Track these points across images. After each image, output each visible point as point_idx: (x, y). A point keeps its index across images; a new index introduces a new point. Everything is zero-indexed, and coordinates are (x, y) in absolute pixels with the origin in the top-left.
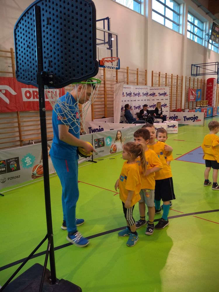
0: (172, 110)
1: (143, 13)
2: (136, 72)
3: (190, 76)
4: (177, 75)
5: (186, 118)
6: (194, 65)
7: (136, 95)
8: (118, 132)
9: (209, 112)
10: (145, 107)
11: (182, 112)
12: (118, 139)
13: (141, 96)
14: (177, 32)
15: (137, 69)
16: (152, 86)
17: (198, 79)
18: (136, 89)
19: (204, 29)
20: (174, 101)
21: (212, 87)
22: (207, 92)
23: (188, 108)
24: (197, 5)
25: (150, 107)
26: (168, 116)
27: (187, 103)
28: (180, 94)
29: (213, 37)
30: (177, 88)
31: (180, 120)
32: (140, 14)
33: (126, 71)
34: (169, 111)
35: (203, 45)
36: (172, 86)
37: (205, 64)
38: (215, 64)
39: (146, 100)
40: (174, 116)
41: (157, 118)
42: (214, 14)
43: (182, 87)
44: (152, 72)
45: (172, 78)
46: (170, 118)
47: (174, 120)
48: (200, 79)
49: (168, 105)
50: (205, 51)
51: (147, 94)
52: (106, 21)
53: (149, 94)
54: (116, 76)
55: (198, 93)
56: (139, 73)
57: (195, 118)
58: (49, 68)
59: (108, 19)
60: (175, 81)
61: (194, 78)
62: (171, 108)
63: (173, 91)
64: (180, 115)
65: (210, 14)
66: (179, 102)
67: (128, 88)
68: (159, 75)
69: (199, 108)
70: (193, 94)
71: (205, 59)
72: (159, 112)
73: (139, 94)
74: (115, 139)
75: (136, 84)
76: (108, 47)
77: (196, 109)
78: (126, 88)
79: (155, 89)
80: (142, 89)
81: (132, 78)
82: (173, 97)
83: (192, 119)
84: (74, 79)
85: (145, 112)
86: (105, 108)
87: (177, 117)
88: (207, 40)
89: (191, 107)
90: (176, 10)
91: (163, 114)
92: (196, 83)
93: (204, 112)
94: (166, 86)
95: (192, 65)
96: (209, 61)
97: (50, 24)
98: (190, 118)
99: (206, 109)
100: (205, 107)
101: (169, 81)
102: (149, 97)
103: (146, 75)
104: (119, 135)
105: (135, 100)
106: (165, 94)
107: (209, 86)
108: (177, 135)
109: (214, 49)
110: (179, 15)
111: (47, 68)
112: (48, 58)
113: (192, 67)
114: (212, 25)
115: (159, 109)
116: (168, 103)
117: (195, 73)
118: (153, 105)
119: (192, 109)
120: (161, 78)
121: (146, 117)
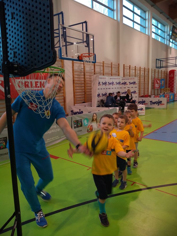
0: (141, 96)
1: (115, 18)
2: (110, 66)
3: (155, 68)
4: (145, 68)
5: (152, 102)
6: (158, 59)
7: (110, 84)
8: (94, 114)
9: (171, 97)
10: (118, 94)
11: (149, 98)
12: (94, 120)
13: (115, 84)
14: (143, 33)
15: (112, 63)
16: (124, 76)
17: (161, 70)
18: (110, 79)
19: (166, 31)
20: (142, 88)
21: (173, 77)
22: (169, 81)
23: (154, 94)
24: (159, 12)
25: (122, 93)
26: (137, 101)
27: (153, 90)
28: (147, 83)
29: (173, 37)
30: (144, 78)
31: (147, 104)
32: (114, 19)
33: (102, 64)
34: (138, 97)
35: (166, 43)
36: (140, 76)
37: (167, 59)
38: (175, 58)
39: (119, 88)
40: (142, 101)
41: (127, 102)
42: (173, 19)
43: (148, 77)
44: (124, 65)
45: (140, 70)
46: (139, 103)
47: (142, 104)
48: (163, 71)
49: (137, 92)
50: (167, 48)
51: (119, 83)
52: (84, 24)
53: (121, 83)
54: (94, 69)
55: (162, 82)
56: (113, 66)
57: (159, 103)
58: (14, 58)
59: (86, 22)
60: (142, 73)
61: (158, 70)
62: (139, 94)
63: (141, 80)
64: (147, 100)
65: (170, 19)
66: (146, 90)
67: (103, 78)
68: (130, 68)
69: (163, 94)
70: (157, 83)
71: (167, 54)
72: (130, 98)
73: (113, 83)
74: (91, 121)
75: (111, 75)
76: (86, 45)
77: (160, 95)
78: (102, 78)
79: (127, 79)
80: (115, 79)
81: (107, 70)
82: (141, 85)
83: (157, 103)
84: (35, 67)
85: (118, 98)
86: (85, 94)
87: (145, 101)
88: (168, 40)
89: (156, 93)
90: (143, 16)
91: (133, 99)
92: (160, 74)
93: (166, 97)
94: (135, 76)
95: (157, 59)
96: (170, 56)
97: (15, 18)
98: (155, 102)
99: (169, 95)
100: (168, 93)
101: (137, 72)
102: (121, 85)
103: (119, 68)
104: (95, 117)
105: (110, 88)
106: (134, 83)
107: (171, 76)
108: (144, 116)
109: (174, 47)
110: (145, 19)
111: (13, 58)
112: (14, 49)
113: (156, 61)
114: (172, 27)
115: (130, 95)
116: (137, 90)
117: (159, 66)
118: (124, 92)
119: (157, 95)
120: (131, 71)
121: (119, 102)
